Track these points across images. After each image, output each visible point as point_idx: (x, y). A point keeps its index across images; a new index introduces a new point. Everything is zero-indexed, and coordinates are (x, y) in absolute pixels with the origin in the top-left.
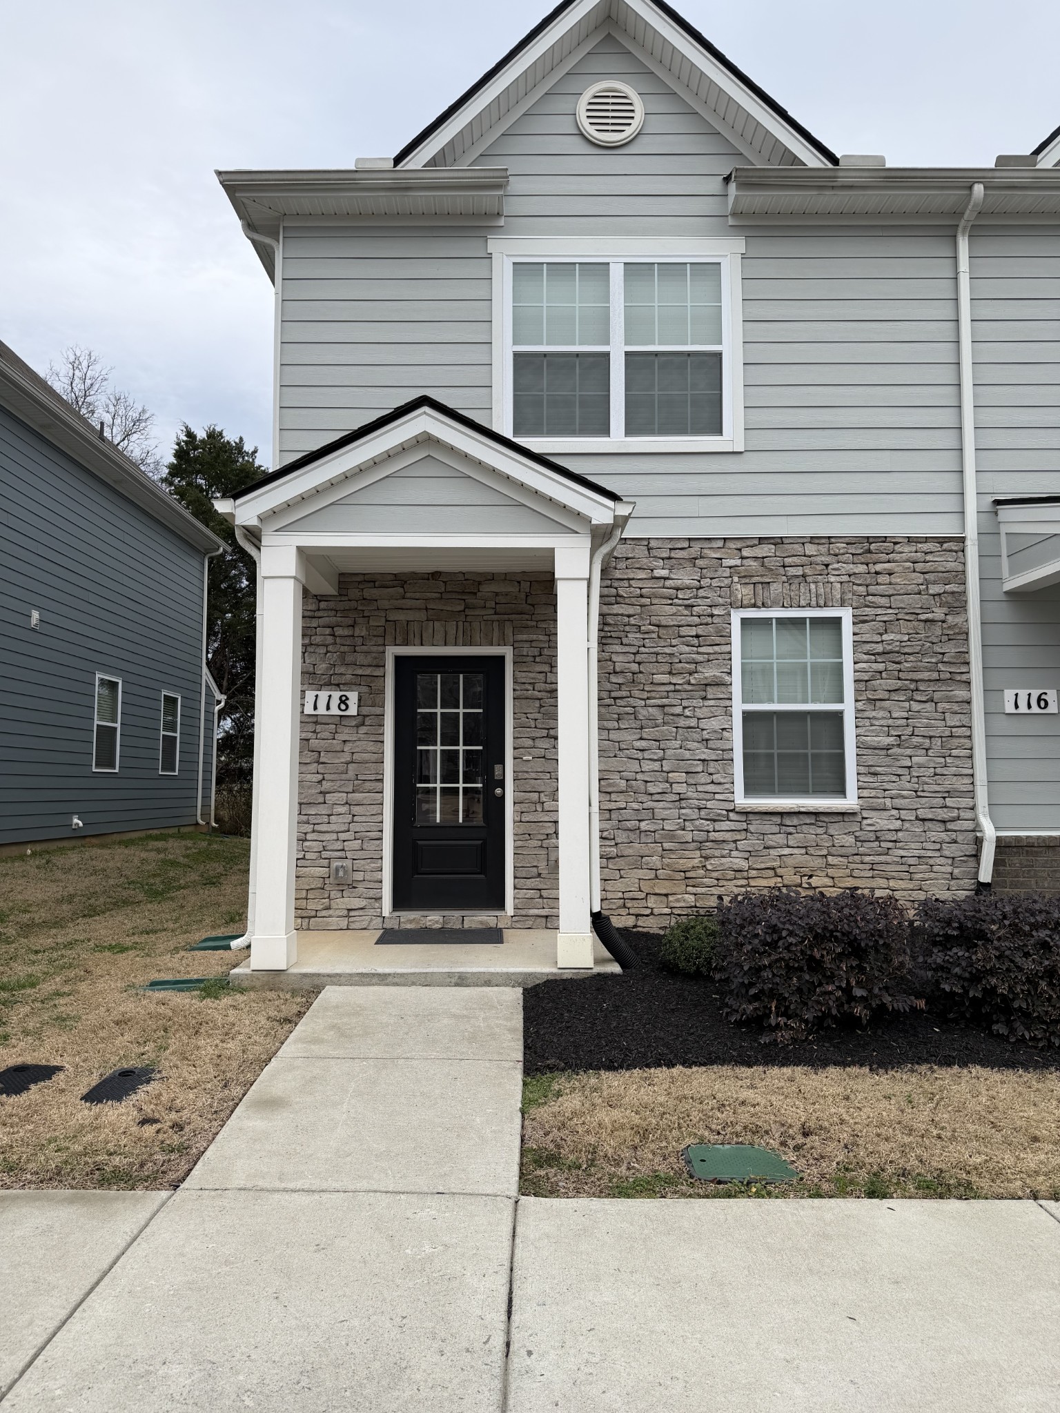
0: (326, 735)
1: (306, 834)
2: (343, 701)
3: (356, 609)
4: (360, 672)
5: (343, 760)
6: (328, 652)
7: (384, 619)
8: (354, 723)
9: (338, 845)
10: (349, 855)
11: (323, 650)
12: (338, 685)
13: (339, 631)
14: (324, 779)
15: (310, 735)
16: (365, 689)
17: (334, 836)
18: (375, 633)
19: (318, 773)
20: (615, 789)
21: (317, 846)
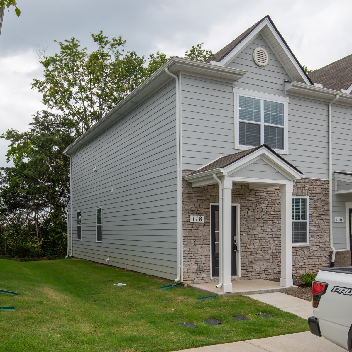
0: (196, 228)
1: (191, 257)
2: (201, 218)
3: (202, 192)
4: (204, 210)
5: (200, 235)
6: (195, 204)
7: (210, 195)
8: (203, 225)
9: (200, 260)
10: (202, 262)
11: (194, 203)
12: (198, 214)
13: (199, 198)
14: (195, 241)
15: (192, 228)
16: (206, 215)
17: (198, 257)
18: (208, 199)
19: (194, 239)
21: (194, 260)
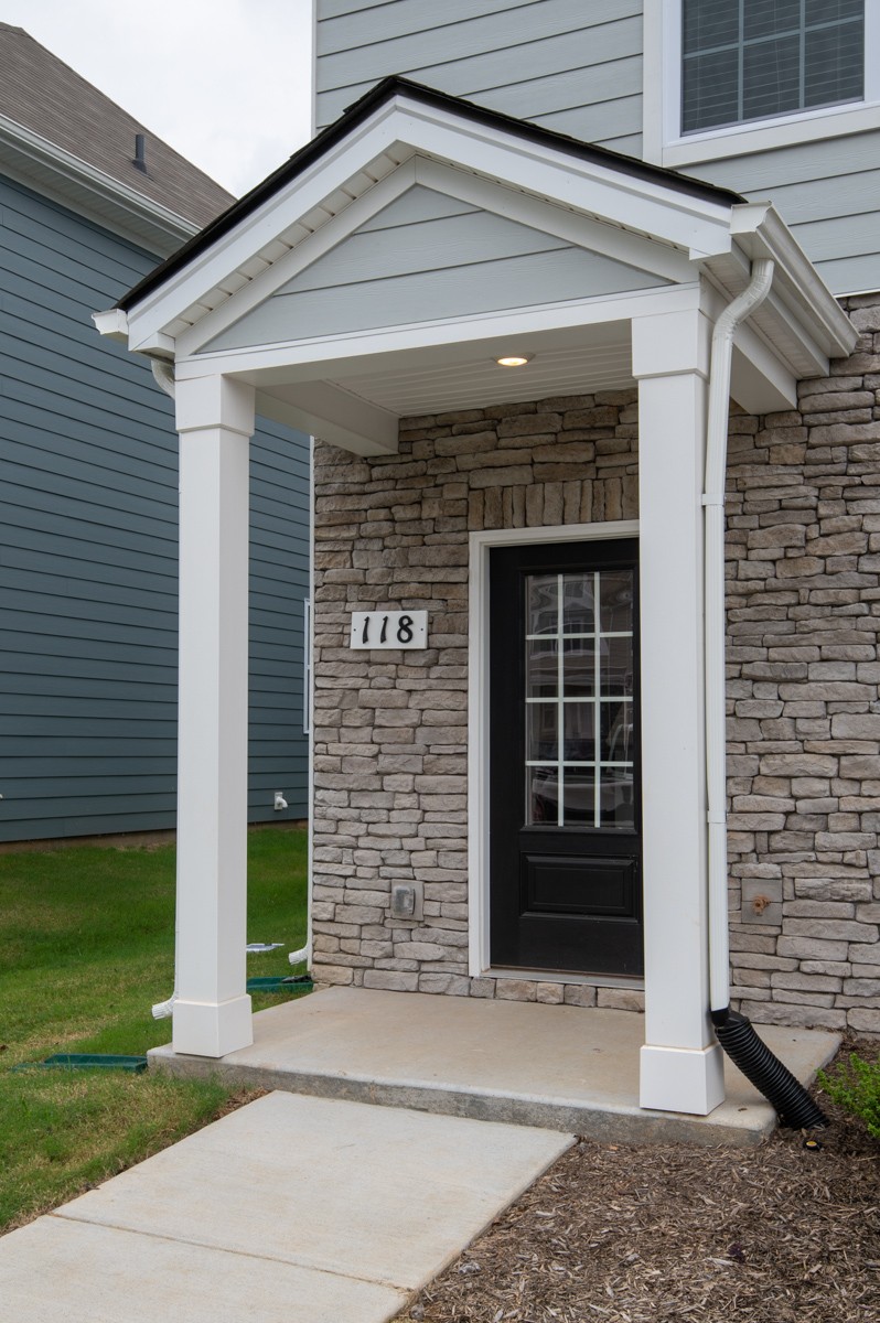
0: (382, 681)
1: (357, 837)
2: (405, 626)
3: (425, 474)
4: (429, 577)
5: (408, 722)
6: (385, 547)
7: (465, 487)
8: (422, 661)
9: (402, 858)
10: (418, 873)
11: (377, 545)
12: (399, 600)
13: (400, 513)
14: (380, 752)
15: (360, 682)
16: (436, 605)
17: (396, 844)
18: (452, 512)
19: (373, 743)
20: (866, 774)
21: (372, 858)
